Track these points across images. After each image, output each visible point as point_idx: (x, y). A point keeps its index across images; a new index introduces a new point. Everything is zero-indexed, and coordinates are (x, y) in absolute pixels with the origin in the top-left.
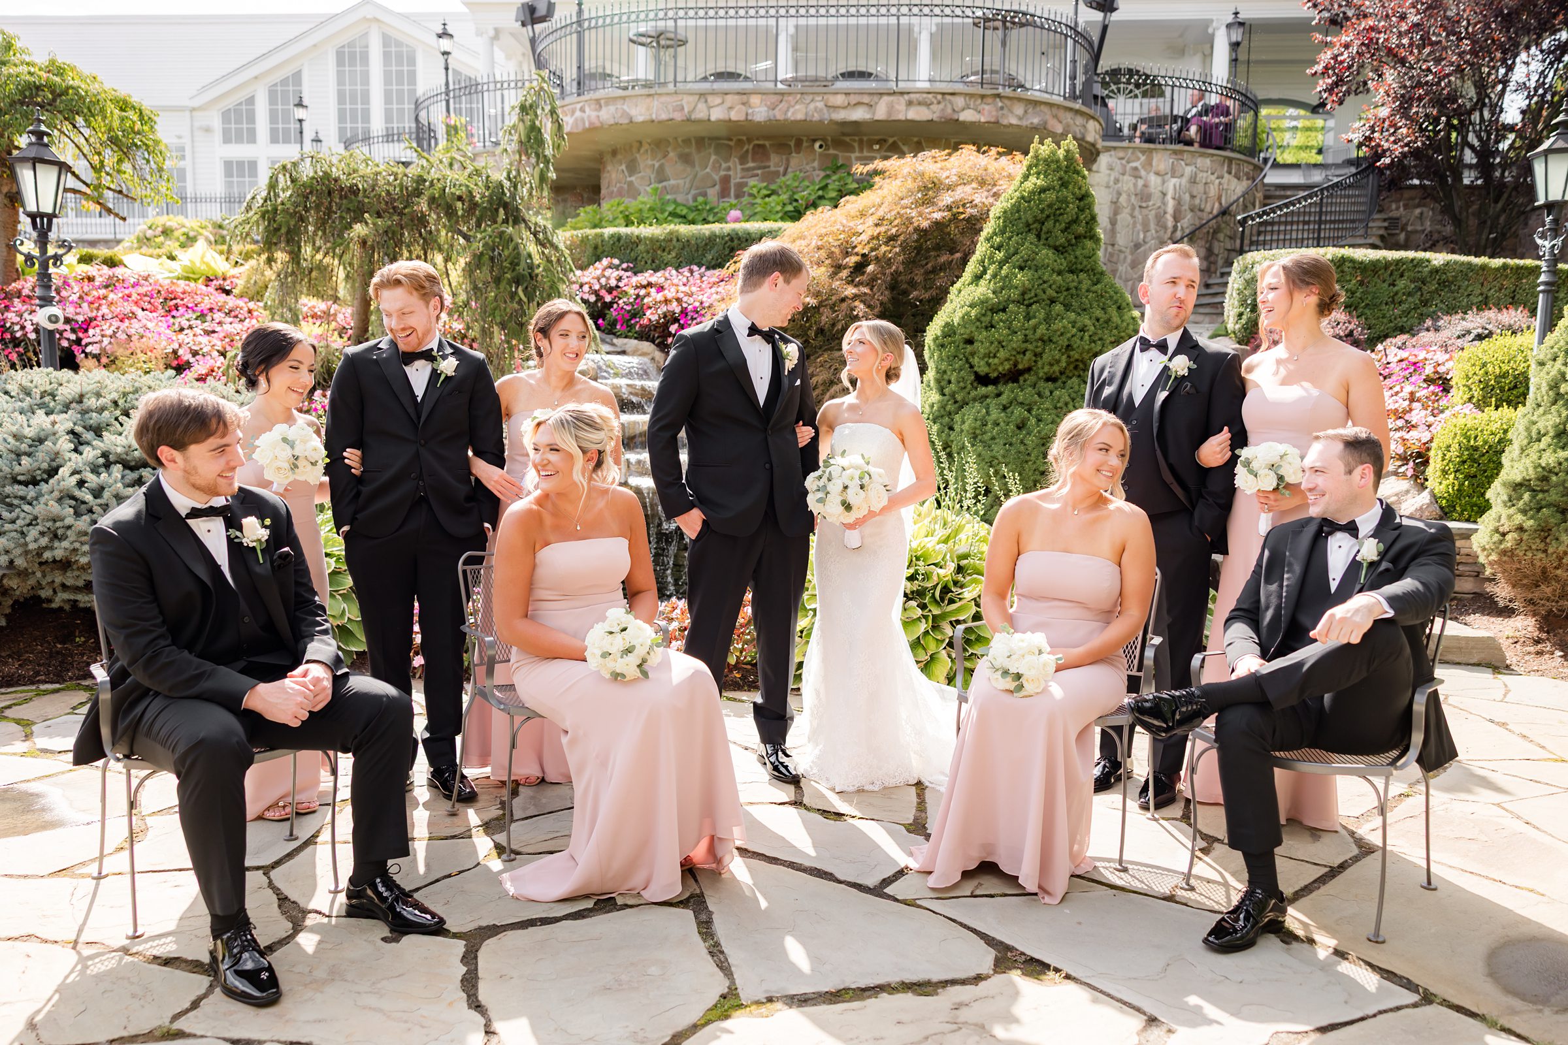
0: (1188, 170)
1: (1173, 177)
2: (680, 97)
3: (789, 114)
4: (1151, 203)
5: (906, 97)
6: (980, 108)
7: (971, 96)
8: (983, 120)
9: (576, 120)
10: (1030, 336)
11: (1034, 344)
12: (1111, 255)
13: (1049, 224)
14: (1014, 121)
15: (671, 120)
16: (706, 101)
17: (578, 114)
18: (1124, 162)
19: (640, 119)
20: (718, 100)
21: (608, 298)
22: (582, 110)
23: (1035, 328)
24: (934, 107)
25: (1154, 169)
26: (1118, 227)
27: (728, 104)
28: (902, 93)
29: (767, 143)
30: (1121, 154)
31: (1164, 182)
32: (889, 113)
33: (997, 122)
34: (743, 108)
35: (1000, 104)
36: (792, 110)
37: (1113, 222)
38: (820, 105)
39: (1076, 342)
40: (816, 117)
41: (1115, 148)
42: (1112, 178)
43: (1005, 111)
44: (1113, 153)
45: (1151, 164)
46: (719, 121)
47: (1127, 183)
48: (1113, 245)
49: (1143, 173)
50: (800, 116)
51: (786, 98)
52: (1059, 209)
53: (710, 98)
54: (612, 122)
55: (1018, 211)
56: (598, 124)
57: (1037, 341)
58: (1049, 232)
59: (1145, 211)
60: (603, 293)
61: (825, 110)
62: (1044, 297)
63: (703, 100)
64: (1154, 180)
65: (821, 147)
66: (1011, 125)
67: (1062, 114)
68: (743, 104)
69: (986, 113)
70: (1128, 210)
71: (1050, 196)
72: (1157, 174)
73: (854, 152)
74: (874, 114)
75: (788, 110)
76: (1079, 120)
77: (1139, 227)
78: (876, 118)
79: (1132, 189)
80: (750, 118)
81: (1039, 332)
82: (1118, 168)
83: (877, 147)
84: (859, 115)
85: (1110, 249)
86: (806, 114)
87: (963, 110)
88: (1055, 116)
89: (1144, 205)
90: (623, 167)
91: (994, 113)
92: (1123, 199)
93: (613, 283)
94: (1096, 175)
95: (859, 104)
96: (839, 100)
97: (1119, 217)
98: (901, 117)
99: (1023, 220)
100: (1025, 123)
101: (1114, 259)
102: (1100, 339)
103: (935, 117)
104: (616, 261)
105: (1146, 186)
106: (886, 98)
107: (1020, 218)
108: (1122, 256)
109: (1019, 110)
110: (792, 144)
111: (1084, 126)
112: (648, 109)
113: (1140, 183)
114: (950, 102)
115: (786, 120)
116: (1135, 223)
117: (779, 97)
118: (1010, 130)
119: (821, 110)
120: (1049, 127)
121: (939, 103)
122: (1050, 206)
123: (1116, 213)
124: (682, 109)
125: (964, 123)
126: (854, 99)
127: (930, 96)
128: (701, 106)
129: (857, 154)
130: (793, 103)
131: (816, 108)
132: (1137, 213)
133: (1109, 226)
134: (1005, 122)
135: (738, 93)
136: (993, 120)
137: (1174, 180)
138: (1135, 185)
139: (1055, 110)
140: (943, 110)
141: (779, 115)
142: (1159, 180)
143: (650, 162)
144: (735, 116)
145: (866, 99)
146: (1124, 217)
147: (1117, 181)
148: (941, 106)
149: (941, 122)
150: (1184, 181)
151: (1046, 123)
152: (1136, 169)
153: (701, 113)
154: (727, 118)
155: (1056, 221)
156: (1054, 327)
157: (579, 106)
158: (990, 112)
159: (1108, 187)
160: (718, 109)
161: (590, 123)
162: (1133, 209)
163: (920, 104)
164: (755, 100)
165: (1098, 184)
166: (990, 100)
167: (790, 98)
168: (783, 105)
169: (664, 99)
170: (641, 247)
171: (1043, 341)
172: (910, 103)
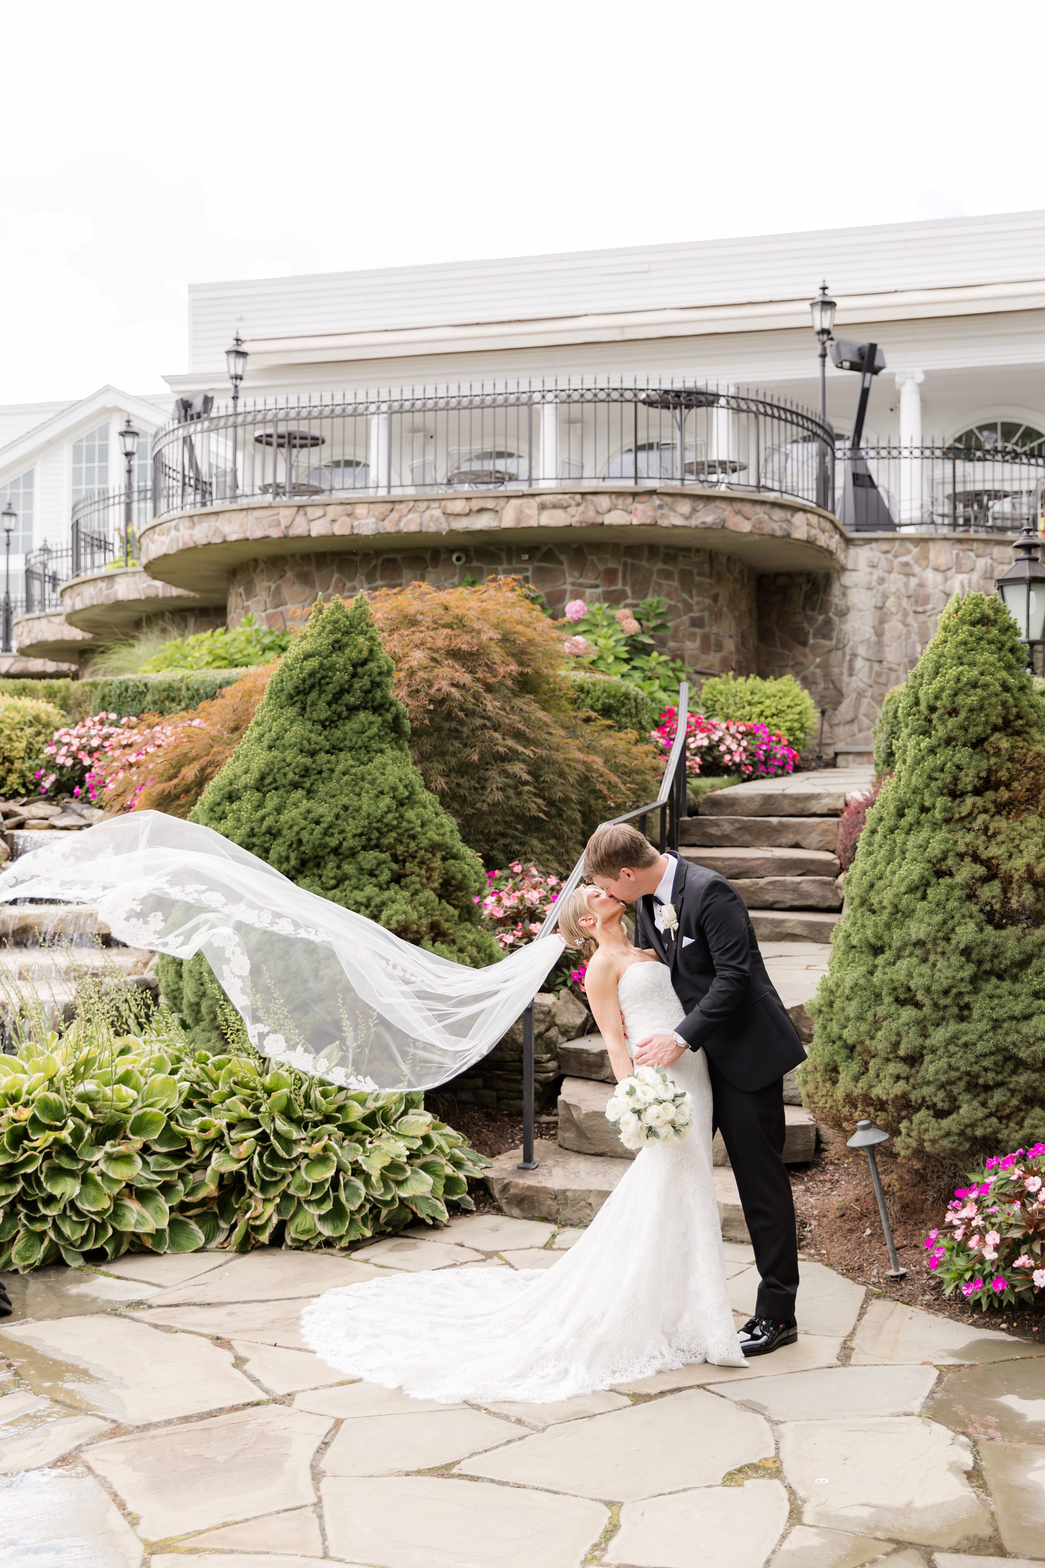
0: (981, 563)
1: (958, 572)
2: (275, 511)
3: (402, 525)
4: (928, 607)
5: (538, 499)
6: (631, 508)
7: (619, 494)
8: (635, 522)
9: (171, 540)
10: (257, 830)
11: (262, 838)
12: (879, 674)
13: (314, 695)
14: (678, 521)
15: (267, 537)
16: (306, 514)
17: (173, 533)
18: (890, 556)
19: (233, 537)
20: (319, 512)
21: (87, 762)
22: (177, 529)
23: (263, 819)
24: (572, 510)
25: (932, 564)
26: (886, 639)
27: (330, 516)
28: (533, 495)
29: (399, 557)
30: (885, 546)
31: (946, 580)
32: (518, 519)
33: (655, 524)
34: (347, 519)
35: (658, 502)
36: (404, 520)
37: (879, 633)
38: (437, 513)
39: (305, 836)
40: (433, 528)
41: (876, 540)
42: (875, 577)
43: (665, 511)
44: (874, 545)
45: (927, 558)
46: (321, 538)
47: (895, 582)
48: (880, 662)
49: (917, 569)
50: (413, 528)
51: (397, 506)
52: (323, 678)
53: (309, 510)
54: (205, 542)
55: (282, 681)
56: (192, 545)
57: (264, 834)
58: (313, 704)
59: (922, 618)
60: (82, 755)
61: (443, 519)
62: (285, 782)
63: (302, 512)
64: (931, 577)
65: (458, 559)
66: (675, 527)
67: (747, 509)
68: (349, 515)
69: (639, 513)
70: (899, 616)
71: (313, 663)
72: (936, 569)
73: (501, 564)
74: (500, 521)
75: (399, 521)
76: (778, 514)
77: (914, 637)
78: (504, 525)
79: (903, 590)
80: (356, 531)
81: (266, 824)
82: (883, 564)
83: (526, 557)
84: (483, 522)
85: (876, 667)
86: (421, 524)
87: (610, 510)
88: (739, 512)
89: (920, 609)
90: (241, 590)
91: (650, 513)
92: (890, 604)
93: (95, 743)
94: (853, 574)
95: (481, 510)
96: (459, 506)
97: (886, 626)
98: (533, 523)
99: (286, 692)
100: (693, 523)
101: (883, 680)
102: (341, 832)
103: (574, 521)
104: (113, 716)
105: (921, 585)
106: (514, 502)
107: (283, 690)
108: (893, 676)
109: (685, 507)
110: (428, 556)
111: (788, 522)
112: (241, 526)
113: (913, 582)
114: (592, 502)
115: (399, 532)
116: (909, 633)
117: (390, 506)
118: (676, 531)
119: (438, 519)
120: (731, 525)
121: (578, 505)
122: (312, 674)
123: (882, 621)
124: (279, 524)
125: (610, 526)
126: (476, 505)
127: (566, 497)
128: (300, 519)
129: (505, 566)
130: (405, 512)
131: (432, 516)
132: (910, 619)
133: (874, 638)
134: (664, 523)
135: (342, 504)
136: (648, 521)
137: (960, 577)
138: (906, 585)
139: (738, 506)
140: (583, 513)
141: (389, 527)
142: (939, 577)
143: (266, 584)
144: (340, 529)
145: (490, 504)
146: (894, 626)
147: (881, 581)
148: (581, 508)
149: (581, 528)
150: (975, 576)
151: (724, 521)
152: (907, 564)
153: (299, 529)
154: (329, 532)
155: (322, 692)
156: (282, 818)
157: (173, 523)
158: (644, 512)
159: (870, 588)
160: (320, 521)
161: (184, 544)
162: (906, 614)
163: (555, 507)
164: (361, 510)
165: (856, 585)
166: (644, 498)
167: (402, 506)
168: (394, 516)
169: (257, 513)
170: (149, 698)
171: (271, 834)
172: (543, 507)
